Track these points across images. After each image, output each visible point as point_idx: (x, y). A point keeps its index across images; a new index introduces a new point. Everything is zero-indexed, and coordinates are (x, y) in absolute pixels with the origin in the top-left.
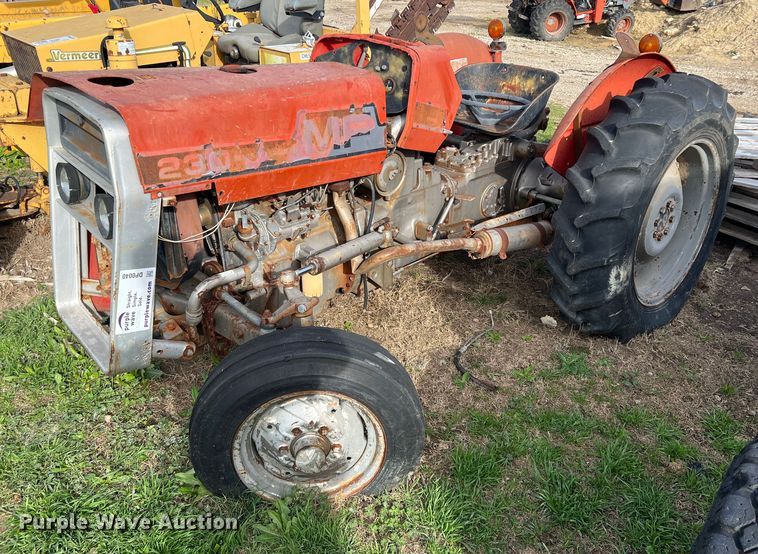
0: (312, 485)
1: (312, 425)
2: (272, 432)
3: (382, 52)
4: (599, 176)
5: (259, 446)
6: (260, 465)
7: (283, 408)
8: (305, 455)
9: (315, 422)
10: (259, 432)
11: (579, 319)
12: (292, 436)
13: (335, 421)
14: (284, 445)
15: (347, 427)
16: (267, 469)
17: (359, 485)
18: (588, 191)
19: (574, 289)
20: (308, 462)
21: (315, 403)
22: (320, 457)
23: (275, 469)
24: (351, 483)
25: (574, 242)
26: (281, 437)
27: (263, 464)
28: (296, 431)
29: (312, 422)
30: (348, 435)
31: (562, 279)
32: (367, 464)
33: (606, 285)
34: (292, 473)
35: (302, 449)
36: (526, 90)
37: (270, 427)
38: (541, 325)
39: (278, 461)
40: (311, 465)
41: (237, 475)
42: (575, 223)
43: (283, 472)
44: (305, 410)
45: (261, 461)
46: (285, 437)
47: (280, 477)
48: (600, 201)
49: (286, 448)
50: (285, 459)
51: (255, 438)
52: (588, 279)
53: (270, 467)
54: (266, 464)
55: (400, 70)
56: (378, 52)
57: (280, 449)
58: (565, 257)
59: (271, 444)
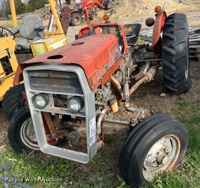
2: (149, 157)
3: (106, 28)
4: (175, 46)
11: (177, 90)
12: (156, 156)
18: (173, 52)
19: (176, 81)
21: (159, 142)
24: (171, 163)
25: (174, 68)
28: (157, 153)
29: (161, 148)
31: (171, 80)
33: (185, 77)
36: (129, 31)
38: (160, 97)
42: (173, 62)
43: (152, 170)
45: (145, 169)
46: (154, 157)
48: (177, 53)
49: (155, 160)
52: (180, 77)
54: (147, 170)
55: (115, 31)
56: (105, 28)
58: (171, 73)
59: (150, 162)
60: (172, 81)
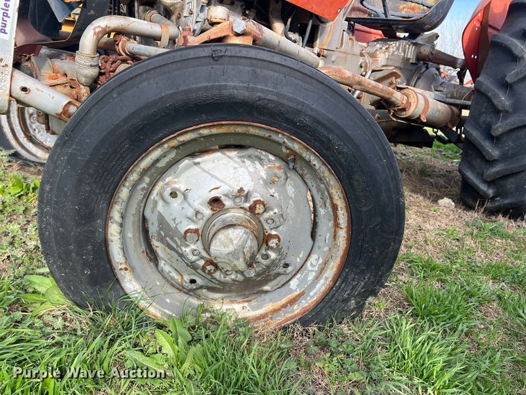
0: (225, 307)
1: (242, 194)
2: (176, 203)
5: (153, 229)
6: (152, 264)
7: (198, 164)
8: (227, 237)
9: (246, 189)
10: (156, 203)
12: (207, 212)
13: (276, 195)
14: (193, 227)
15: (290, 211)
16: (161, 272)
17: (297, 309)
18: (522, 47)
20: (231, 248)
21: (248, 162)
22: (251, 244)
23: (174, 274)
24: (284, 306)
26: (190, 212)
27: (157, 265)
28: (215, 202)
29: (241, 190)
30: (291, 222)
32: (311, 277)
34: (199, 281)
35: (223, 228)
37: (174, 194)
39: (181, 255)
40: (234, 254)
41: (112, 269)
43: (187, 278)
44: (232, 171)
45: (153, 257)
46: (197, 213)
47: (181, 289)
49: (196, 231)
50: (193, 251)
51: (148, 214)
53: (167, 268)
54: (162, 264)
57: (187, 232)
58: (489, 119)
59: (173, 225)
60: (483, 146)
